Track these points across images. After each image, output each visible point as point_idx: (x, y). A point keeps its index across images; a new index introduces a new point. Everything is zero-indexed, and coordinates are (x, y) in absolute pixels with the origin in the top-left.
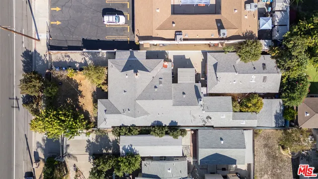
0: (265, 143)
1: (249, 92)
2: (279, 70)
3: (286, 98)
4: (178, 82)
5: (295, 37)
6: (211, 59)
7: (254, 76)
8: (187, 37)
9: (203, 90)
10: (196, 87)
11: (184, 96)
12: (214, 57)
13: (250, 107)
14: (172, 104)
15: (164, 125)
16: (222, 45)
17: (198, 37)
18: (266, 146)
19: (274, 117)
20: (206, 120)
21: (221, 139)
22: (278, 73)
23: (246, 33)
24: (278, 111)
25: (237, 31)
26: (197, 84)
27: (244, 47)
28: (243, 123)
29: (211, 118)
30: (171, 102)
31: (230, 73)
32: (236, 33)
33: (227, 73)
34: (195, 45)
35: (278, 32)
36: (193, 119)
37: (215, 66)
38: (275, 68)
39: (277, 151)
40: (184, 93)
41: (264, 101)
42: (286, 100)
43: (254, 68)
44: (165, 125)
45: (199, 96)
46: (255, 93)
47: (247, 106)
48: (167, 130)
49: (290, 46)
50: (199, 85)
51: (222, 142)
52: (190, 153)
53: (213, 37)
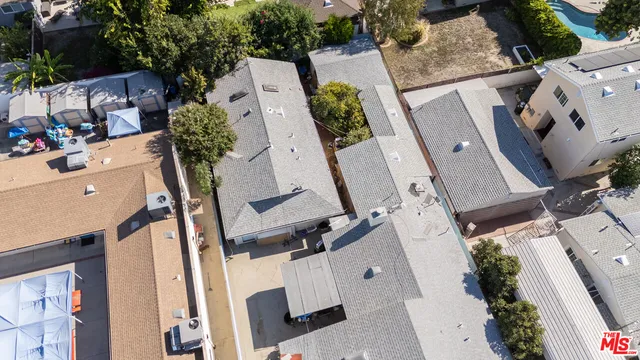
0: (418, 74)
1: (312, 120)
2: (240, 64)
3: (303, 39)
4: (336, 302)
5: (151, 39)
6: (243, 224)
7: (268, 111)
8: (184, 312)
9: (340, 224)
10: (339, 244)
11: (377, 270)
12: (234, 219)
13: (348, 105)
14: (419, 300)
15: (491, 317)
16: (196, 206)
17: (181, 277)
18: (424, 71)
19: (355, 56)
20: (423, 196)
21: (457, 149)
22: (247, 64)
23: (155, 152)
24: (339, 52)
25: (151, 173)
26: (328, 246)
27: (194, 138)
28: (394, 111)
29: (414, 185)
30: (412, 305)
31: (274, 160)
32: (156, 176)
33: (277, 170)
34: (208, 289)
35: (143, 91)
36: (433, 233)
37: (261, 206)
38: (237, 74)
39: (427, 50)
40: (369, 274)
41: (323, 81)
42: (307, 39)
43: (245, 115)
44: (490, 310)
45: (364, 229)
46: (310, 104)
47: (349, 114)
48: (502, 302)
49: (175, 51)
50: (327, 239)
51: (465, 144)
52: (526, 228)
53: (175, 234)
